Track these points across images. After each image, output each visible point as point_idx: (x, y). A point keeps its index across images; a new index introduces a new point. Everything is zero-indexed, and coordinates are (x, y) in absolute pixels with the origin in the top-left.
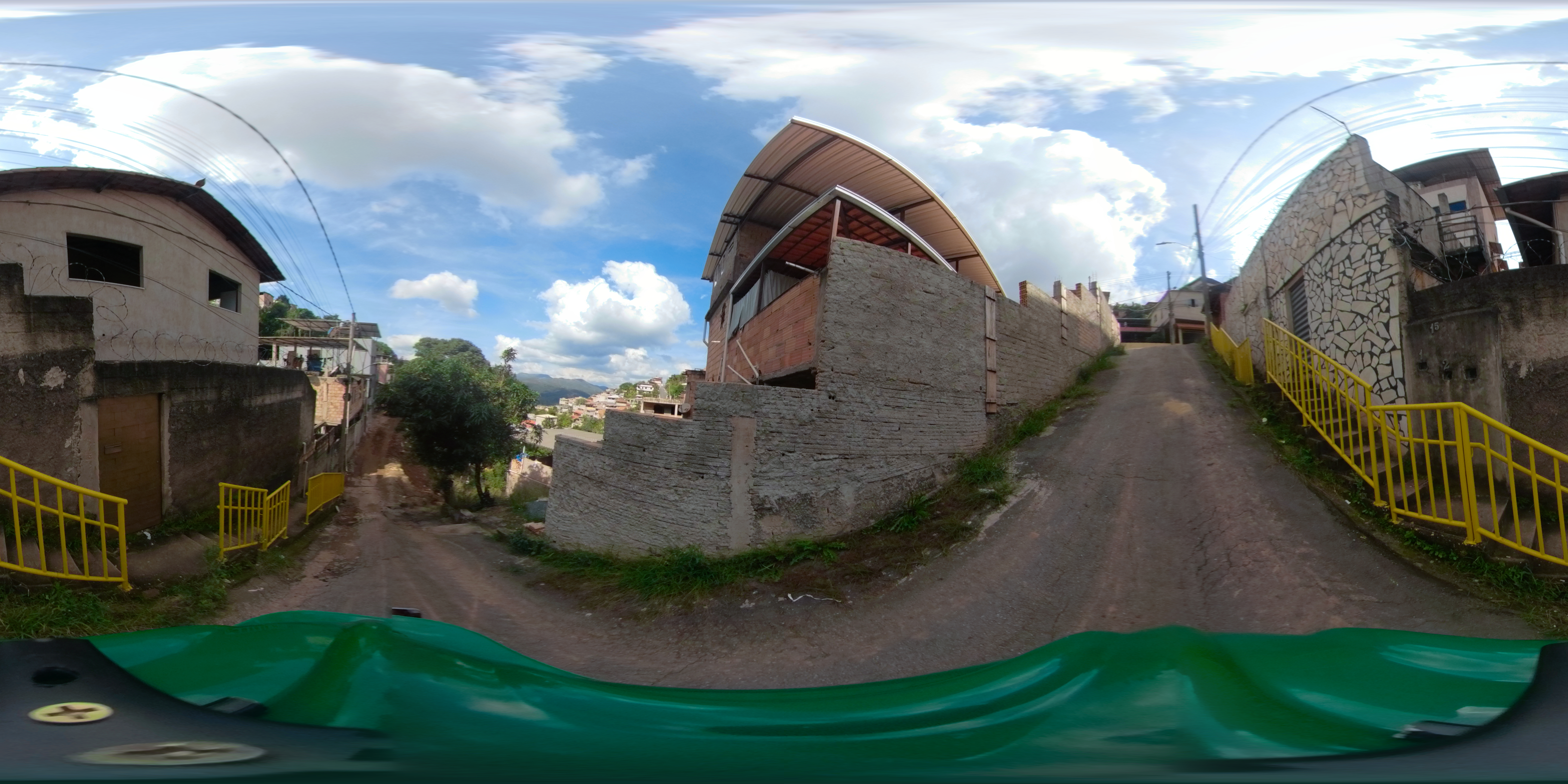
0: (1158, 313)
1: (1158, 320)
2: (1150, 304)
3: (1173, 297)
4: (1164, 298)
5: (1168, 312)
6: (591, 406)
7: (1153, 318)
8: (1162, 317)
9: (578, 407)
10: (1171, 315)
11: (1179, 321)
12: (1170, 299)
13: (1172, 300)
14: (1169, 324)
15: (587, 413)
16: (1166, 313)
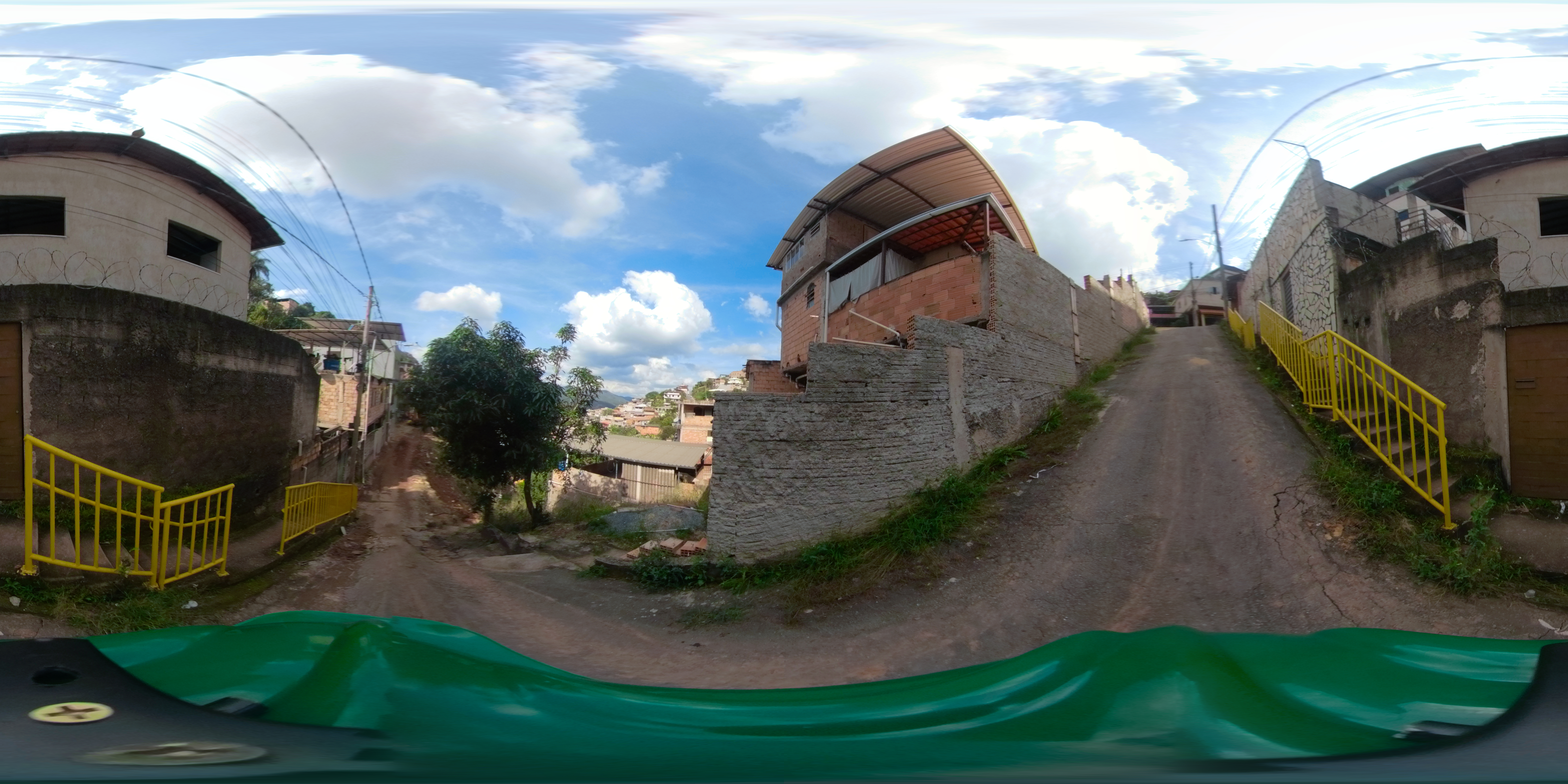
0: (1182, 300)
1: (1182, 307)
2: (1173, 292)
3: (1196, 285)
4: (1187, 286)
5: (1191, 299)
6: (619, 416)
7: (1177, 305)
8: (1186, 304)
9: (605, 417)
10: (1194, 302)
11: (1201, 307)
12: (1193, 287)
13: (1195, 288)
14: (1192, 310)
15: (614, 423)
16: (1190, 300)
